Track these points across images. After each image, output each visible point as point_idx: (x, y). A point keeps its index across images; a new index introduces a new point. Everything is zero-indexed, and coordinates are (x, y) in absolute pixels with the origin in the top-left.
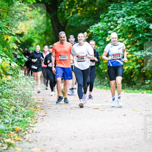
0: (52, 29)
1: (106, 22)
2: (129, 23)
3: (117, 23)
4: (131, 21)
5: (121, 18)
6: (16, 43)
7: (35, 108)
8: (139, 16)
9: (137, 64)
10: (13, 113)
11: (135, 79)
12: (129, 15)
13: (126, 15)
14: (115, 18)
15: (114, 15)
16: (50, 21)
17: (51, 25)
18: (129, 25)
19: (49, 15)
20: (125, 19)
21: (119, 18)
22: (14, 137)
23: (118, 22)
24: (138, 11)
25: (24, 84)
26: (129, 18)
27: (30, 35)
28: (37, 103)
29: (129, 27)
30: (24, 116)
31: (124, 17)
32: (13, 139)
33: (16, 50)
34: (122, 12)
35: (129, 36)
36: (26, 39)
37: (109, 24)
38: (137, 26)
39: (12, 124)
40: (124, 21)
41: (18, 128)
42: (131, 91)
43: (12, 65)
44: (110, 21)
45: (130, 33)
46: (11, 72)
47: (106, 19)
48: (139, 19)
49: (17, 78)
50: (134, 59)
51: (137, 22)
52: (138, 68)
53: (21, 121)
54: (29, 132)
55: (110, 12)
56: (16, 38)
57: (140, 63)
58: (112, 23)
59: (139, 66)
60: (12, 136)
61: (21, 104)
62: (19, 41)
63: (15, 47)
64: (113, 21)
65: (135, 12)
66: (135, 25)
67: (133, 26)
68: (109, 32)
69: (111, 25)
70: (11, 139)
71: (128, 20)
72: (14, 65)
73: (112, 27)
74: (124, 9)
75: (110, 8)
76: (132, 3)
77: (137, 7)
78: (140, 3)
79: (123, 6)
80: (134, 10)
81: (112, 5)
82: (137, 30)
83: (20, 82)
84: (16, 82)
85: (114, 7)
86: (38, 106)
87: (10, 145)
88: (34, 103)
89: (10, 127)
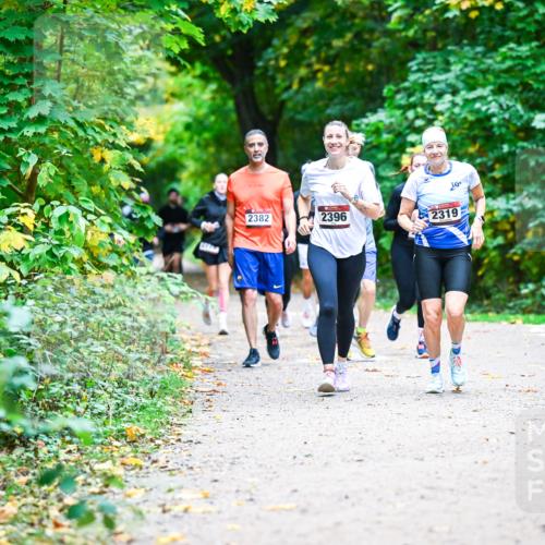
0: (236, 130)
1: (399, 107)
2: (471, 112)
3: (433, 112)
4: (478, 105)
5: (448, 97)
6: (130, 170)
7: (188, 366)
8: (500, 90)
9: (494, 236)
10: (121, 384)
11: (489, 281)
12: (472, 88)
13: (460, 85)
14: (428, 97)
15: (424, 87)
16: (231, 104)
17: (234, 116)
18: (471, 118)
19: (228, 86)
20: (458, 100)
21: (440, 95)
22: (123, 456)
23: (438, 108)
24: (497, 74)
25: (153, 295)
26: (472, 95)
27: (170, 149)
28: (191, 353)
29: (472, 125)
30: (152, 394)
31: (455, 92)
32: (118, 463)
33: (128, 193)
34: (450, 77)
35: (472, 150)
37: (411, 114)
38: (495, 120)
39: (117, 416)
40: (454, 104)
41: (134, 429)
42: (478, 317)
43: (117, 237)
44: (413, 106)
45: (474, 140)
46: (113, 260)
47: (401, 99)
48: (503, 99)
49: (133, 273)
51: (494, 108)
52: (498, 247)
53: (143, 408)
54: (166, 442)
55: (412, 77)
56: (129, 157)
57: (505, 233)
58: (419, 110)
59: (500, 240)
60: (115, 454)
61: (145, 357)
62: (138, 167)
63: (127, 183)
64: (423, 106)
65: (491, 78)
66: (489, 118)
67: (483, 121)
68: (412, 138)
69: (417, 117)
70: (114, 463)
71: (467, 101)
73: (419, 123)
74: (456, 68)
75: (413, 65)
76: (479, 49)
77: (494, 62)
78: (503, 50)
79: (452, 59)
80: (485, 72)
81: (420, 57)
82: (496, 131)
83: (140, 288)
84: (129, 291)
85: (424, 62)
86: (196, 361)
87: (109, 479)
88: (182, 354)
89: (112, 427)
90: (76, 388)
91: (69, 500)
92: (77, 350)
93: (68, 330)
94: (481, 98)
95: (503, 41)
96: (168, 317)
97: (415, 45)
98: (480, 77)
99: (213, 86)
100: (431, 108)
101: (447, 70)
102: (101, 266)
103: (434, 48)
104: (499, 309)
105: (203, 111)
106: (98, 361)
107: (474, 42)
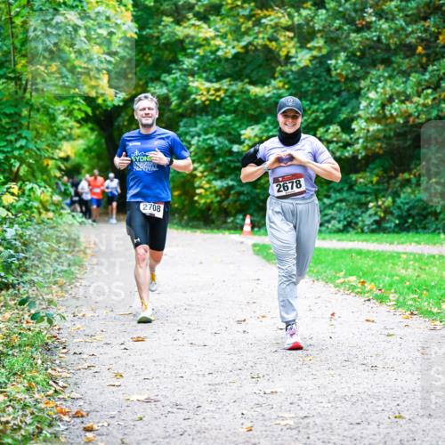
4: (209, 141)
5: (196, 138)
6: (60, 169)
7: (85, 253)
8: (218, 135)
9: (216, 197)
10: (56, 261)
11: (214, 216)
12: (206, 133)
13: (201, 132)
14: (188, 138)
15: (186, 134)
16: (103, 141)
17: (104, 146)
18: (206, 147)
19: (103, 133)
20: (201, 139)
21: (193, 137)
22: (56, 292)
23: (192, 143)
24: (217, 128)
25: (70, 222)
26: (206, 137)
27: (77, 159)
28: (86, 248)
29: (207, 150)
30: (69, 265)
31: (199, 135)
33: (59, 179)
34: (197, 129)
35: (206, 160)
36: (73, 163)
38: (216, 148)
39: (54, 275)
40: (199, 141)
41: (61, 280)
42: (209, 231)
45: (207, 156)
46: (53, 208)
48: (220, 139)
49: (61, 214)
50: (213, 190)
51: (216, 143)
52: (218, 202)
53: (65, 271)
54: (76, 286)
55: (181, 129)
56: (59, 163)
57: (221, 196)
59: (218, 199)
60: (53, 291)
62: (63, 167)
63: (58, 174)
64: (186, 141)
65: (215, 129)
66: (213, 147)
67: (211, 148)
70: (53, 295)
71: (204, 140)
72: (57, 198)
74: (200, 126)
75: (181, 124)
76: (210, 117)
77: (216, 123)
78: (220, 118)
79: (198, 122)
80: (212, 127)
81: (185, 120)
82: (217, 152)
83: (64, 219)
84: (59, 221)
85: (186, 123)
86: (88, 251)
87: (50, 302)
88: (82, 248)
89: (52, 279)
90: (36, 263)
91: (33, 311)
92: (36, 246)
93: (32, 238)
94: (211, 139)
95: (220, 114)
96: (76, 232)
97: (182, 116)
98: (210, 130)
99: (96, 133)
100: (189, 143)
101: (196, 126)
102: (47, 210)
103: (190, 117)
104: (218, 228)
105: (91, 144)
106: (45, 251)
107: (207, 114)
